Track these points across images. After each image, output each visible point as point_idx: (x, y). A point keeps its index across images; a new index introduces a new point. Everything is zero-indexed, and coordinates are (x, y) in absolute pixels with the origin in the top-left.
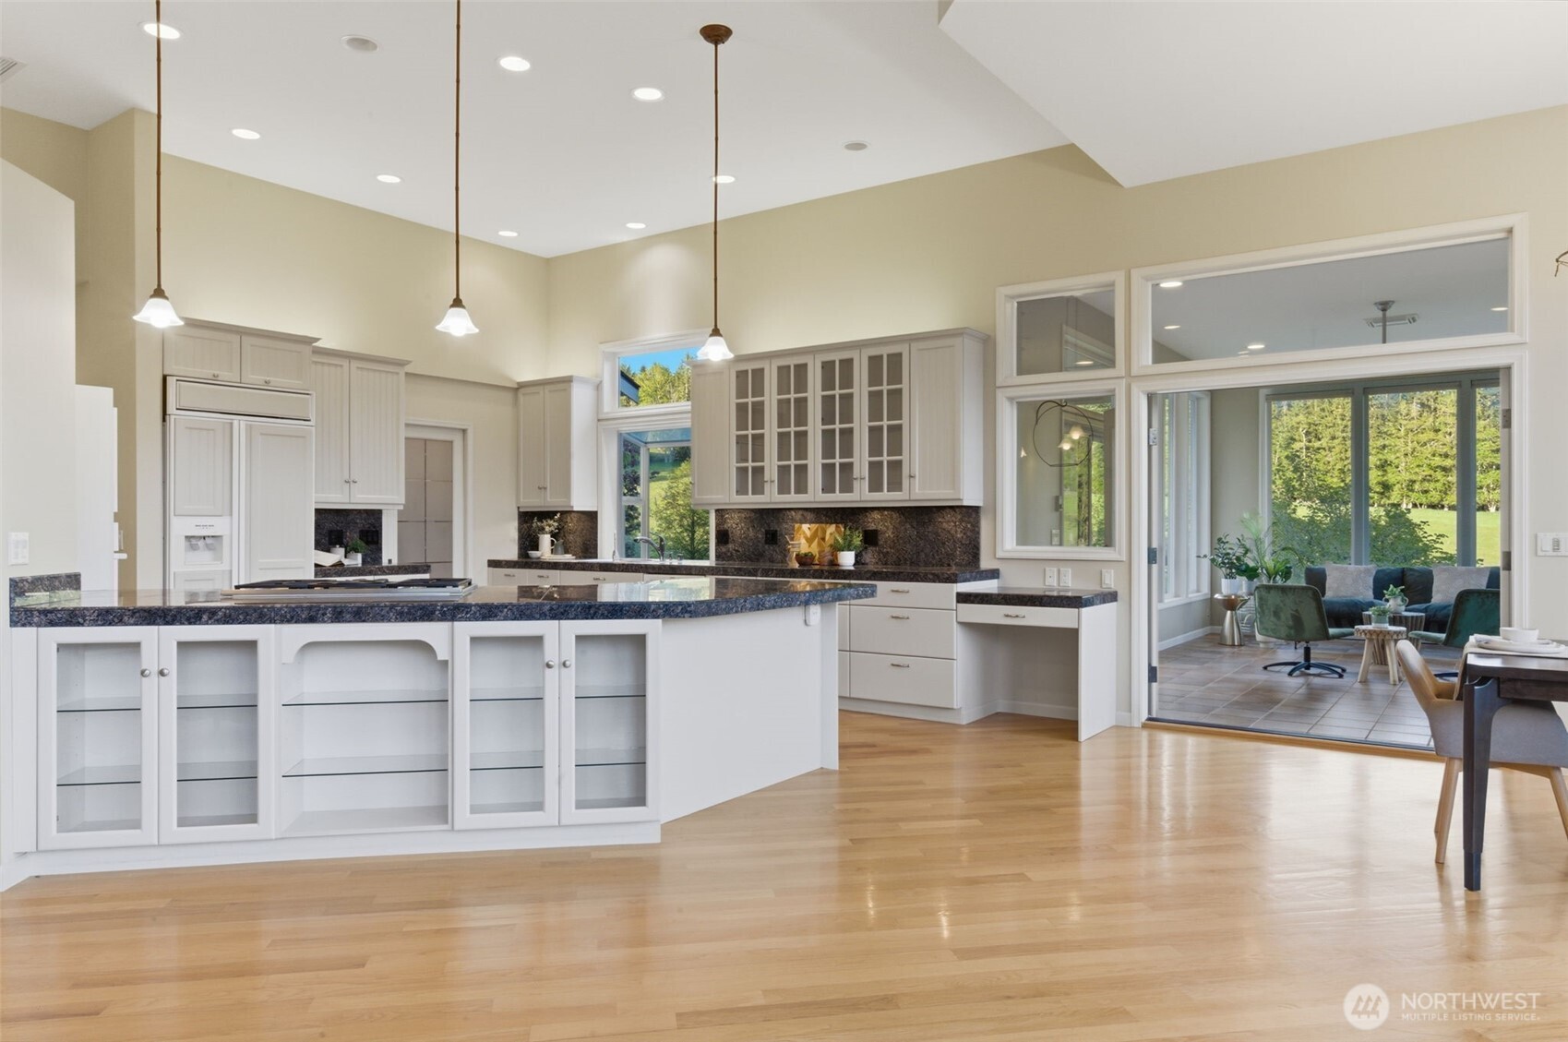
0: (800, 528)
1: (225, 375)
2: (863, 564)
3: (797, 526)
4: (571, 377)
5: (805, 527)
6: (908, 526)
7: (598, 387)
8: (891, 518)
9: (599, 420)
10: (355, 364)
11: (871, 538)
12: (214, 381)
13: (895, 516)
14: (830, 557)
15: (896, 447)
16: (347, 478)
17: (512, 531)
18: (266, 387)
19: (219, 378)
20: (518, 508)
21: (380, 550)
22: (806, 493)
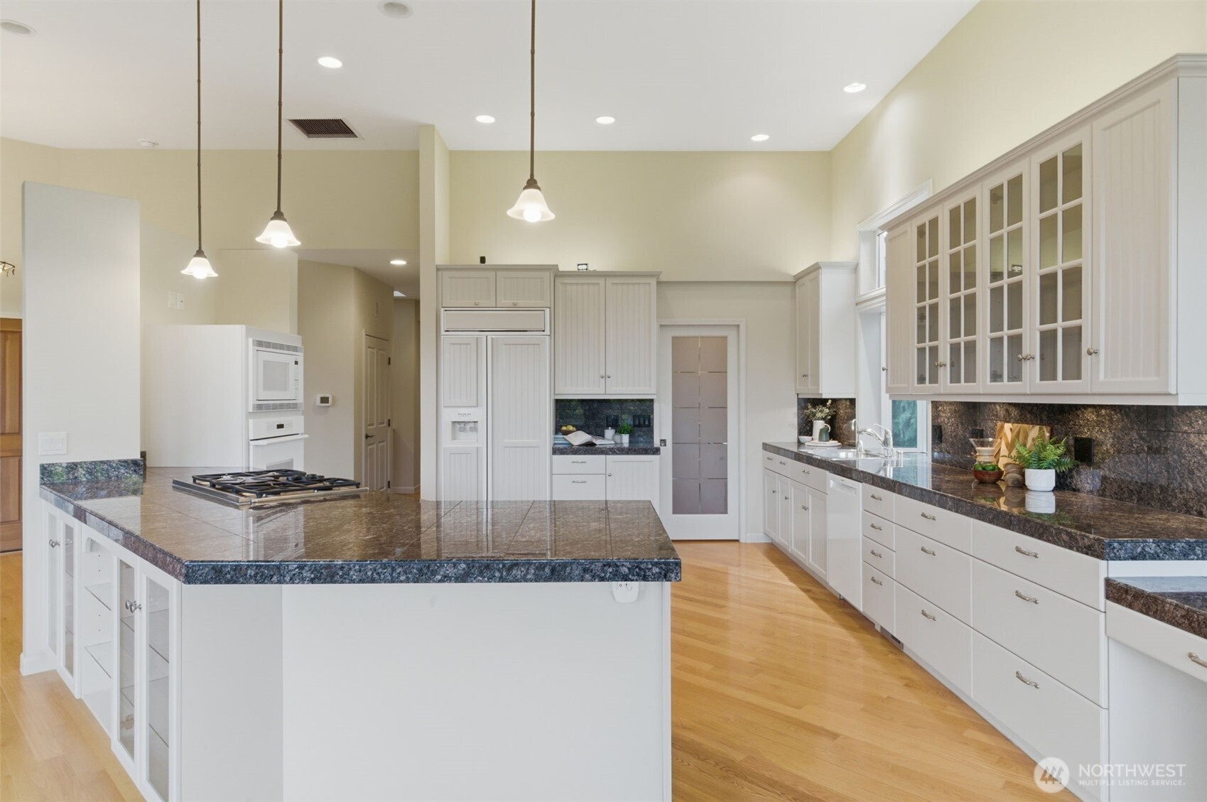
0: (1002, 427)
1: (483, 303)
2: (1074, 490)
3: (999, 424)
4: (817, 264)
5: (1008, 426)
6: (1135, 435)
7: (856, 269)
8: (1111, 420)
9: (857, 304)
10: (610, 281)
11: (1083, 452)
12: (476, 308)
13: (1115, 417)
14: (1017, 476)
15: (1074, 309)
16: (603, 373)
17: (791, 417)
18: (515, 308)
19: (479, 306)
20: (798, 394)
21: (652, 431)
22: (975, 381)
